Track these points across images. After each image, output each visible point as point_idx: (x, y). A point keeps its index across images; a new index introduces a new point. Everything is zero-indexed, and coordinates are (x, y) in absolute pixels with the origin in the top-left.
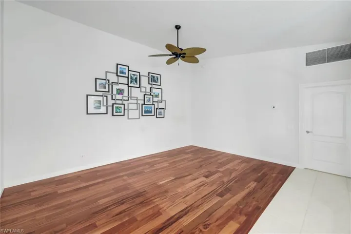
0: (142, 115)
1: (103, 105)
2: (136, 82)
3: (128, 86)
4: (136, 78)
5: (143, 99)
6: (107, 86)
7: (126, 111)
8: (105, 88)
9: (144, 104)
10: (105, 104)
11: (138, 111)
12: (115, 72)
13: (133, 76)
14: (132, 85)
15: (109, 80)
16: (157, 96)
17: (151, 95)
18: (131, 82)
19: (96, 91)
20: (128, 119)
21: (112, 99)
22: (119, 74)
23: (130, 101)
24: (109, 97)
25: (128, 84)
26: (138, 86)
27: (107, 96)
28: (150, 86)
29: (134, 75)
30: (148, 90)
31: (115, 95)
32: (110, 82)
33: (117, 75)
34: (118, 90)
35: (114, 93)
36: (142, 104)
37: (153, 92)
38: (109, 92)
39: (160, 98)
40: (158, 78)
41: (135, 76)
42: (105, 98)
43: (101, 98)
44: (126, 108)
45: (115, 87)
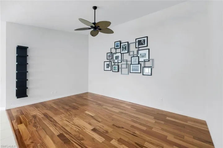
0: (130, 72)
1: (110, 66)
2: (126, 49)
3: (121, 54)
4: (126, 47)
5: (131, 60)
6: (111, 56)
7: (120, 70)
9: (131, 64)
11: (127, 69)
12: (114, 47)
13: (123, 46)
16: (143, 56)
17: (137, 56)
18: (123, 50)
19: (107, 59)
20: (122, 74)
21: (113, 63)
22: (116, 47)
23: (123, 63)
25: (121, 52)
26: (127, 52)
27: (111, 61)
28: (137, 49)
29: (124, 45)
30: (135, 53)
31: (114, 60)
32: (113, 53)
33: (115, 49)
34: (116, 57)
36: (130, 64)
37: (139, 53)
38: (112, 59)
39: (147, 58)
41: (125, 46)
43: (109, 63)
44: (120, 67)
45: (115, 55)
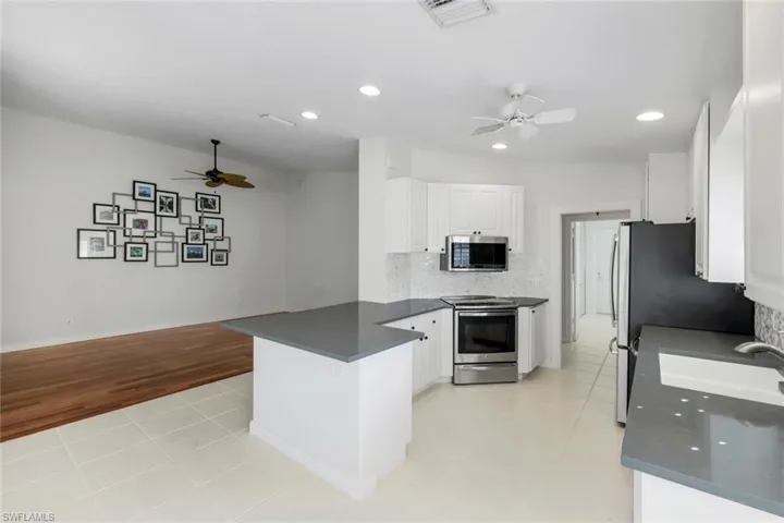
0: (183, 261)
1: (108, 245)
2: (171, 208)
3: (156, 216)
4: (171, 203)
5: (185, 234)
6: (115, 215)
7: (151, 255)
8: (111, 218)
9: (187, 243)
10: (112, 242)
11: (175, 254)
12: (131, 193)
13: (164, 199)
14: (163, 213)
15: (118, 207)
16: (212, 231)
17: (200, 228)
18: (161, 208)
19: (95, 222)
20: (156, 266)
21: (125, 235)
22: (137, 197)
23: (159, 238)
24: (120, 233)
25: (155, 212)
26: (175, 215)
27: (115, 232)
28: (200, 214)
29: (167, 198)
30: (195, 220)
31: (130, 229)
32: (121, 210)
33: (134, 199)
34: (135, 221)
35: (127, 226)
36: (183, 244)
37: (205, 224)
38: (118, 224)
39: (219, 234)
40: (214, 202)
41: (169, 200)
42: (112, 234)
43: (104, 235)
44: (151, 248)
45: (130, 218)
